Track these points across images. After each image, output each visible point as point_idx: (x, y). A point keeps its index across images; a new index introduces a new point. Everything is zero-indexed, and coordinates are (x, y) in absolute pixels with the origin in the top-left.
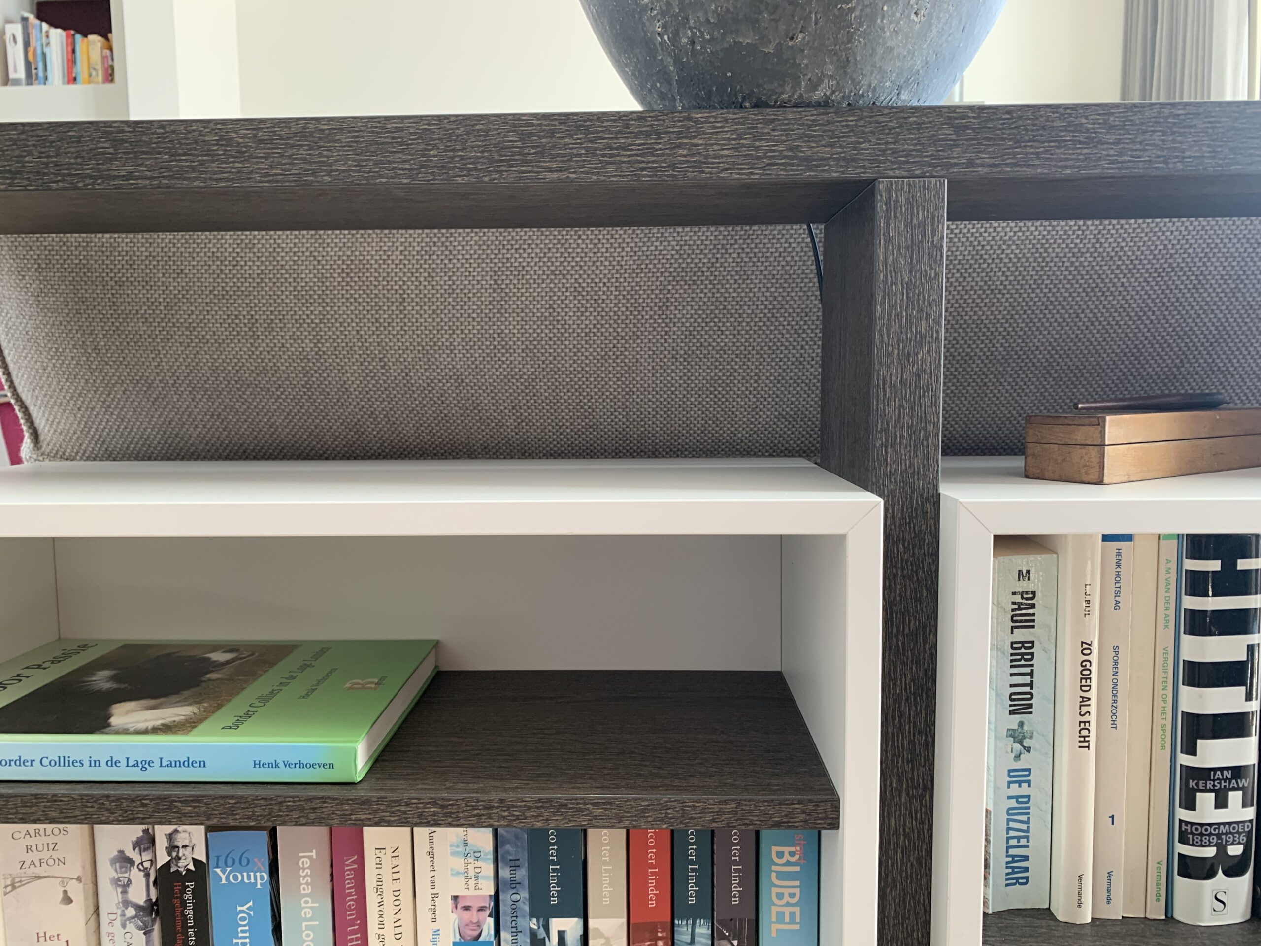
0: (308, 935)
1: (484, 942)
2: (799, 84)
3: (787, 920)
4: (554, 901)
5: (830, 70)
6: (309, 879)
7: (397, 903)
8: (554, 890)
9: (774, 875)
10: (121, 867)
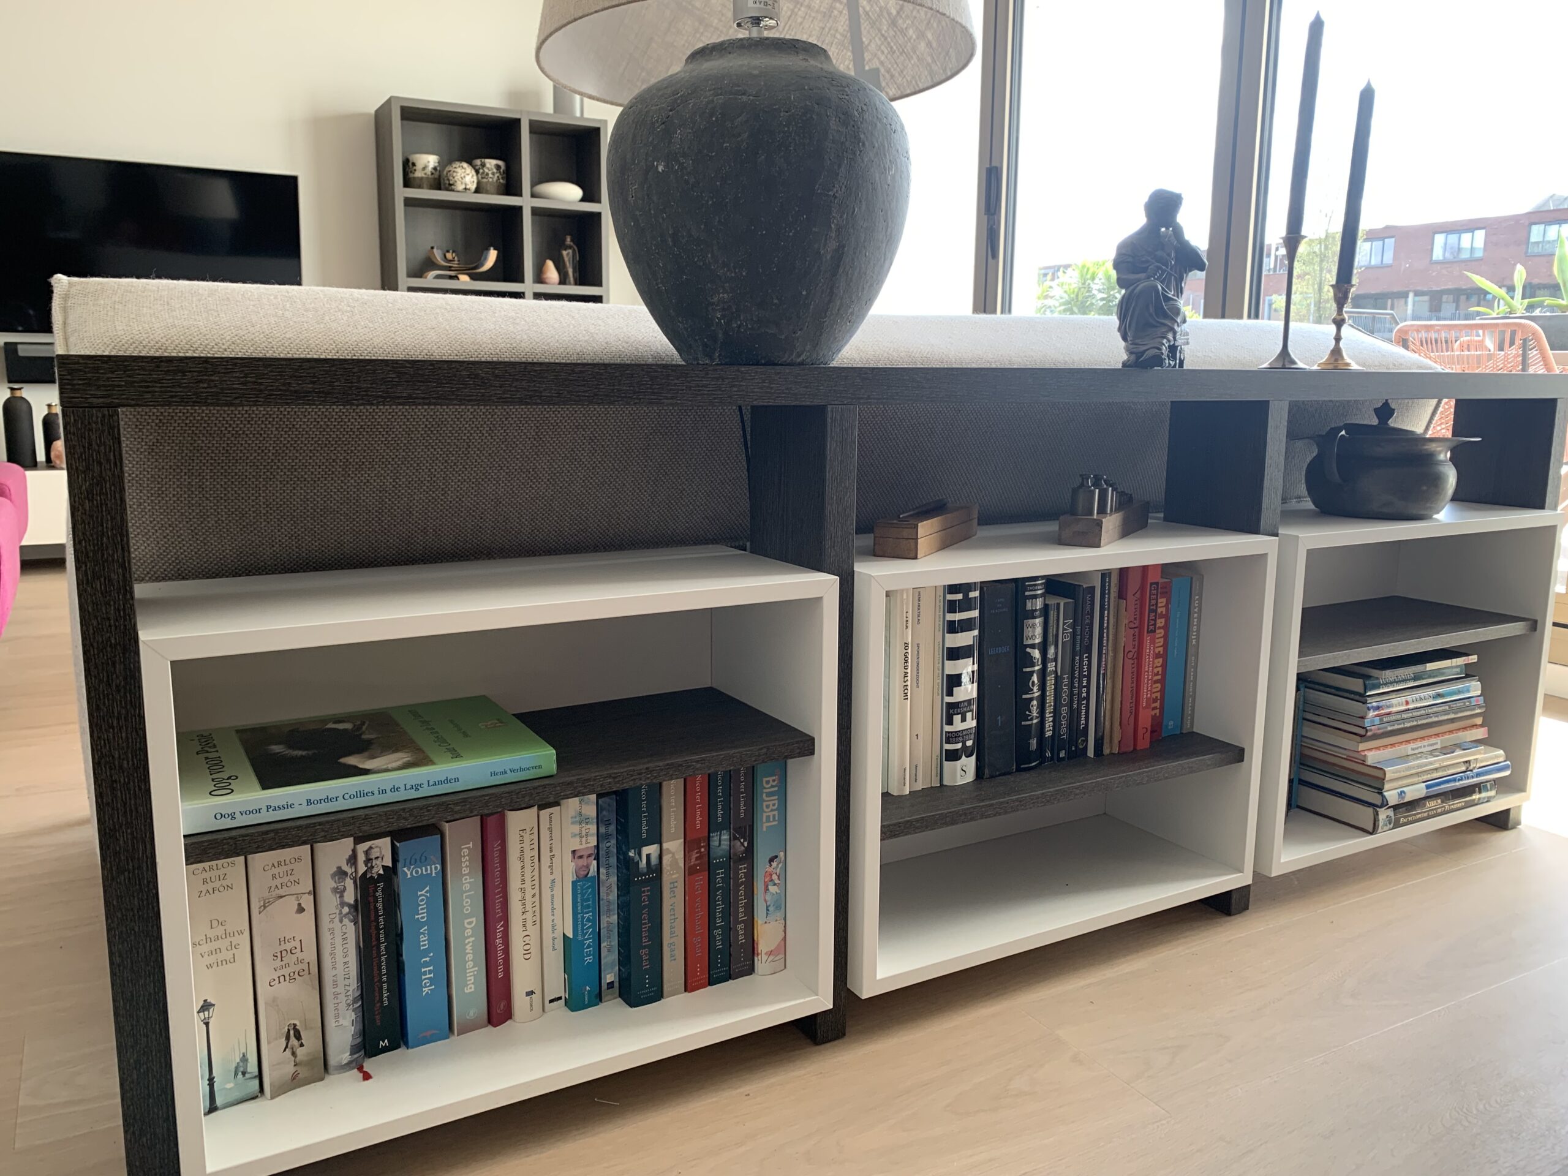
0: (467, 902)
1: (591, 877)
2: (792, 355)
3: (771, 820)
4: (644, 836)
5: (808, 347)
6: (468, 863)
7: (532, 865)
8: (644, 828)
9: (764, 795)
10: (339, 879)
